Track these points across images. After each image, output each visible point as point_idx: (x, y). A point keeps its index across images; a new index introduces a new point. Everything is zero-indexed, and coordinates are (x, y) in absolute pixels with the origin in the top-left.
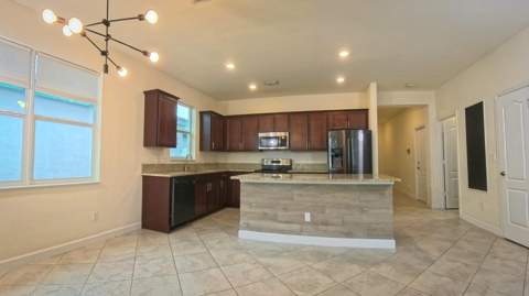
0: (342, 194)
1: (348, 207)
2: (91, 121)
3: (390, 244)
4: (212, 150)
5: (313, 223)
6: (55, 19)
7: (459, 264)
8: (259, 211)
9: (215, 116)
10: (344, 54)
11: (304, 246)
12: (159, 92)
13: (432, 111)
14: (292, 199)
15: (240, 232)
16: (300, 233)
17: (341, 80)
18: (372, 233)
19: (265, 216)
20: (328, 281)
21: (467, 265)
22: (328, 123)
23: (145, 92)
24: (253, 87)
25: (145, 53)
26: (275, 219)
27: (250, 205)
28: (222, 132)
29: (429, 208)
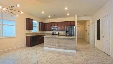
0: (64, 40)
1: (66, 43)
2: (14, 25)
3: (75, 51)
4: (41, 30)
5: (58, 46)
6: (2, 8)
7: (88, 57)
8: (48, 43)
9: (42, 23)
10: (66, 8)
11: (56, 51)
12: (28, 18)
13: (91, 21)
14: (54, 41)
15: (44, 47)
16: (55, 48)
17: (68, 14)
18: (71, 49)
19: (48, 44)
20: (56, 58)
21: (90, 58)
22: (66, 24)
23: (26, 19)
24: (49, 17)
25: (20, 12)
26: (50, 45)
27: (46, 42)
28: (44, 26)
29: (89, 44)
